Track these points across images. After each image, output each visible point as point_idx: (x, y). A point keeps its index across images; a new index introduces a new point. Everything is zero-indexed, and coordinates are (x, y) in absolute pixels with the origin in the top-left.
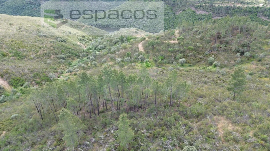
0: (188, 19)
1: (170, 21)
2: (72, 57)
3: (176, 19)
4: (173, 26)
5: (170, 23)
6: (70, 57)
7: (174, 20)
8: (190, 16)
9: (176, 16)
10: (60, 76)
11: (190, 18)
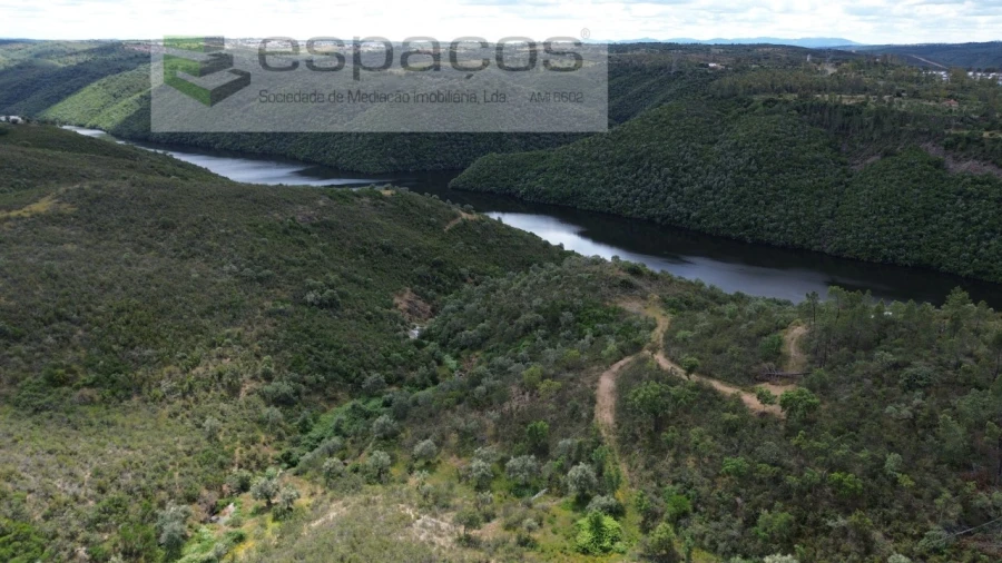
0: (903, 193)
1: (820, 196)
2: (329, 390)
3: (847, 190)
4: (832, 217)
5: (818, 206)
6: (317, 391)
7: (839, 194)
8: (915, 181)
9: (850, 176)
10: (228, 504)
11: (916, 191)
